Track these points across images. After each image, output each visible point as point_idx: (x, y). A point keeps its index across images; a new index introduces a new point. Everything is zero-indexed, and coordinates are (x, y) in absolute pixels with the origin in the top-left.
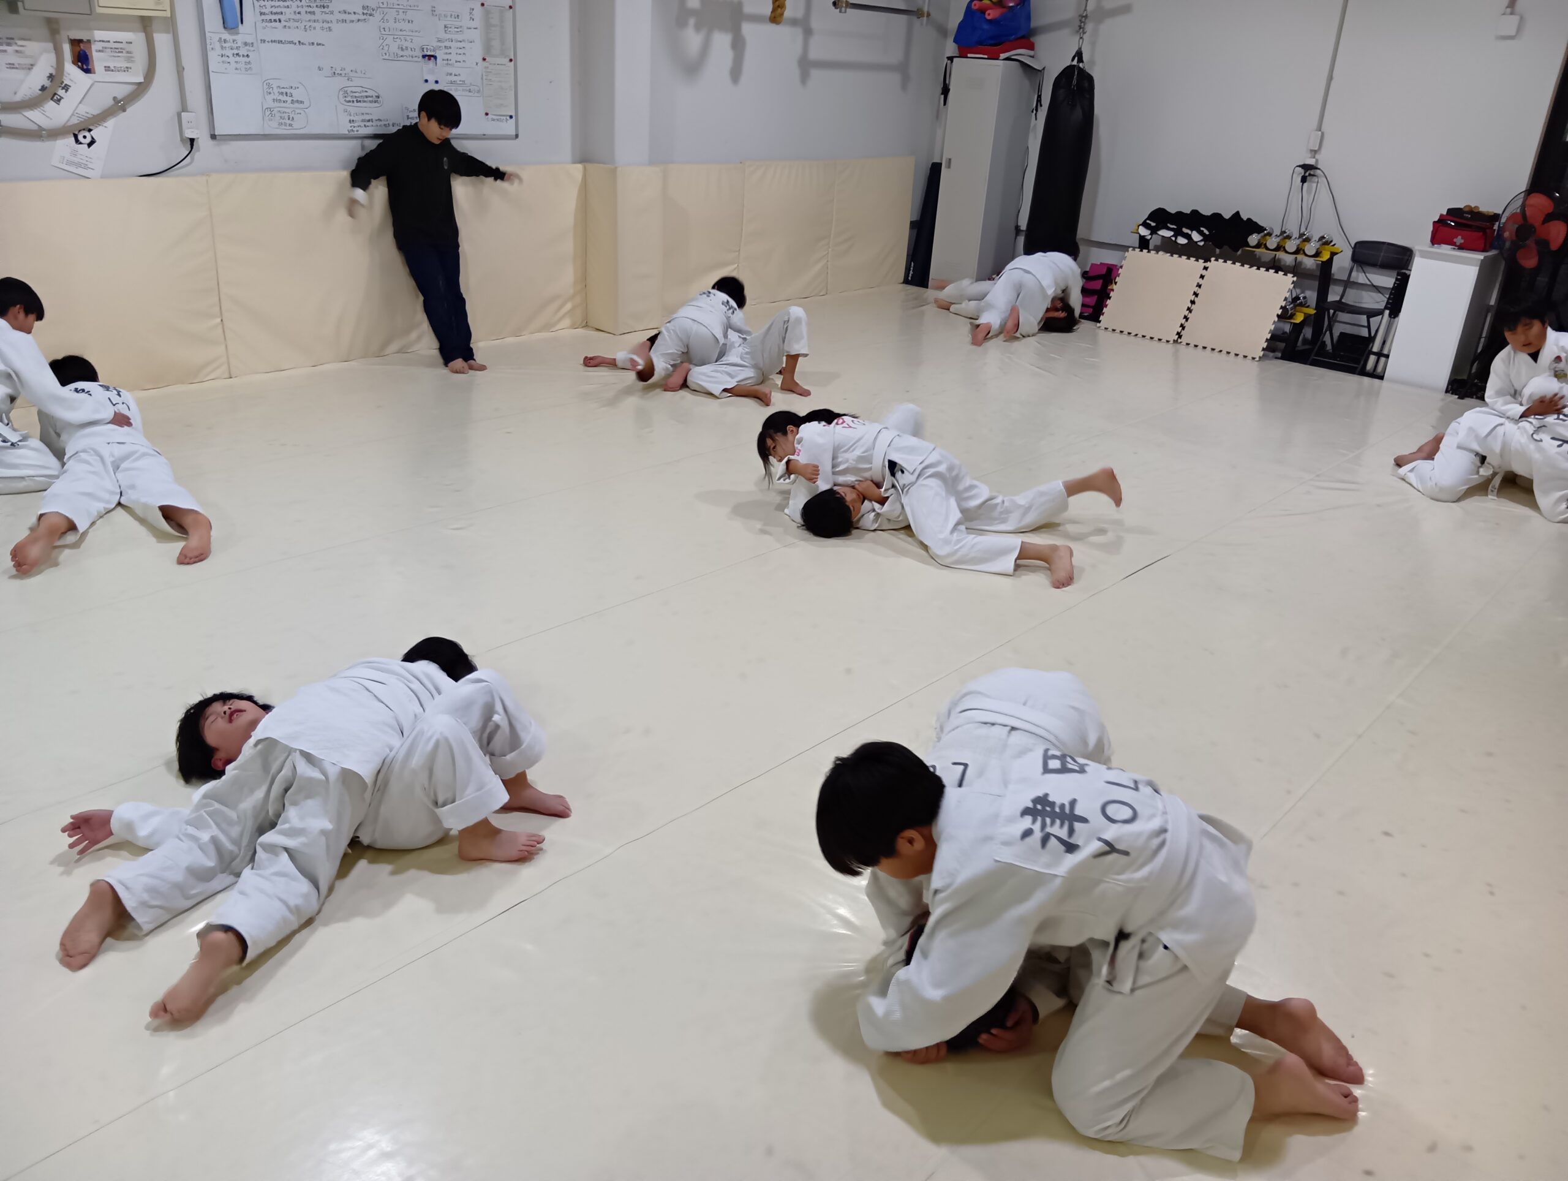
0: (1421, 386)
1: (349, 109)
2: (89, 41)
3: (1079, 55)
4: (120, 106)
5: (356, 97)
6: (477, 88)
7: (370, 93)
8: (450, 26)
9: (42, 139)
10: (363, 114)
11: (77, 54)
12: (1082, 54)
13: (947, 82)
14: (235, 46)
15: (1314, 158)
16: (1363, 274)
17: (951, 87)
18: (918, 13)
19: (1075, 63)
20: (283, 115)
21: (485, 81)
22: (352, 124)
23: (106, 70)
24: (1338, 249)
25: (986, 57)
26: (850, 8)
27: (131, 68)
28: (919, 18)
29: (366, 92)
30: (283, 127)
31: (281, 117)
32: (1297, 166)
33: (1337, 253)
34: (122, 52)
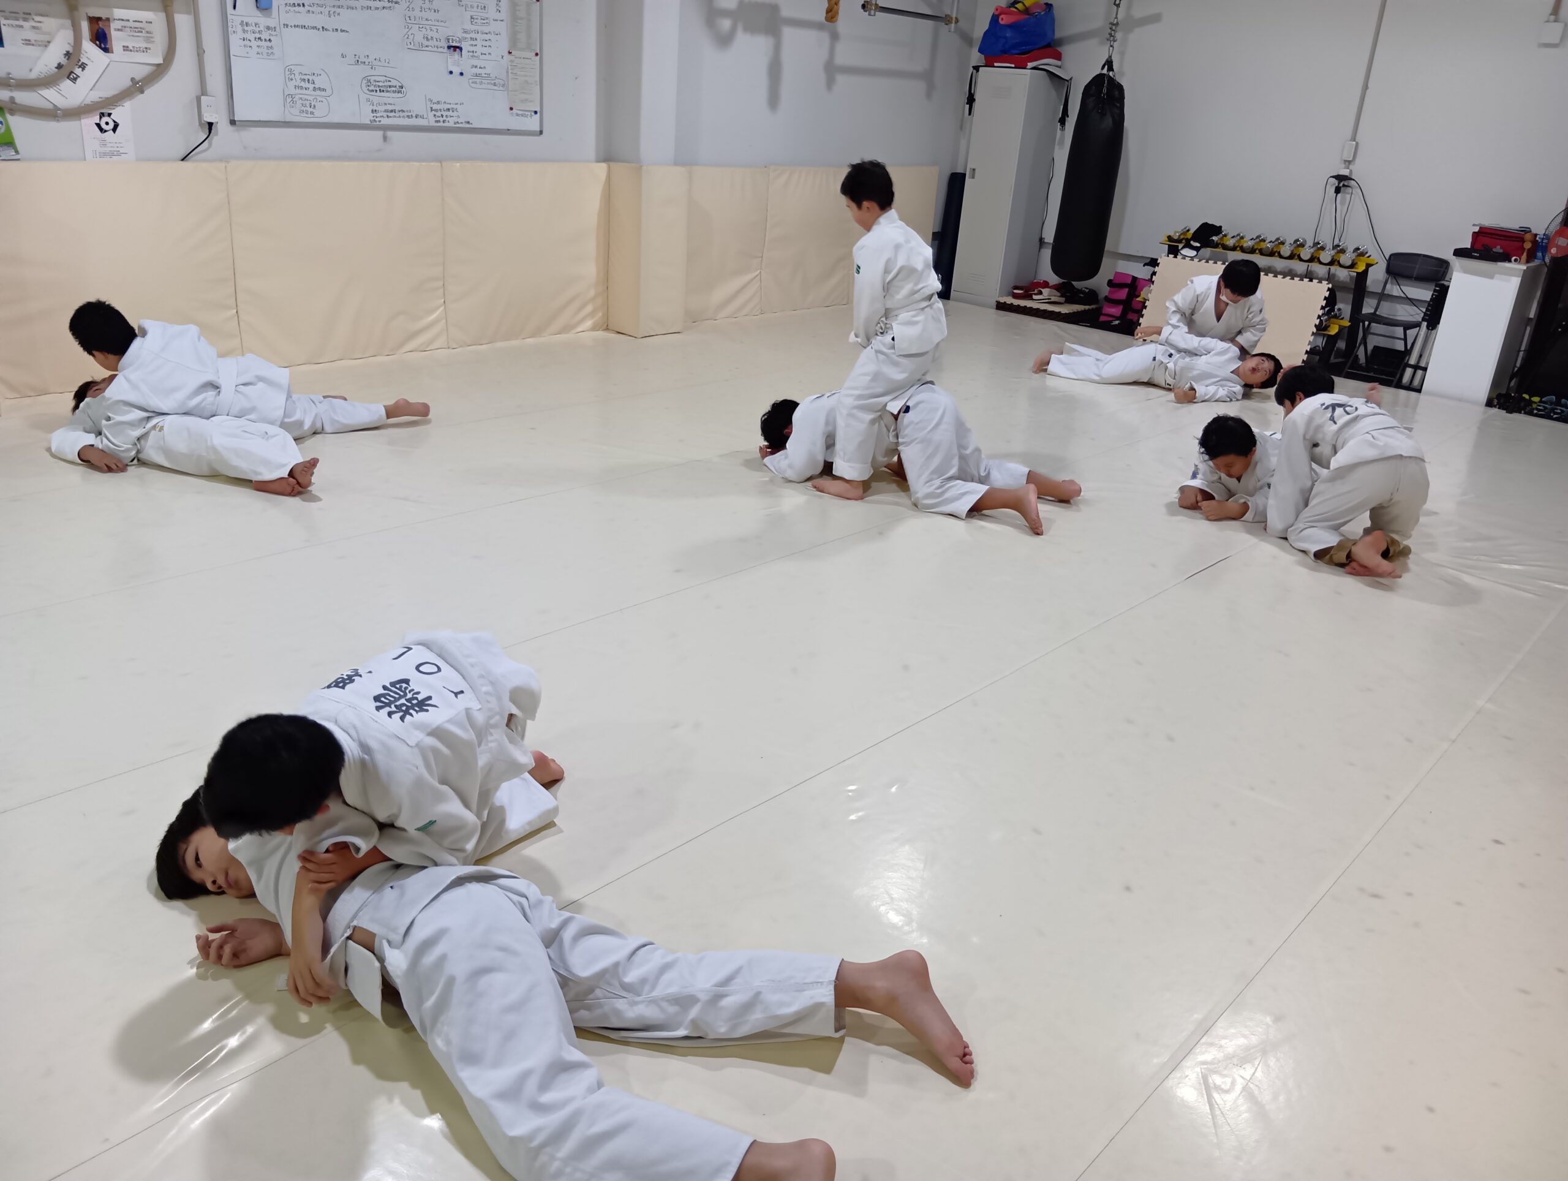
0: (1460, 400)
1: (371, 98)
2: (108, 20)
3: (1109, 64)
4: (137, 87)
5: (379, 86)
6: (502, 82)
7: (393, 83)
8: (477, 17)
9: (57, 118)
10: (386, 104)
11: (96, 31)
12: (1112, 62)
13: (972, 92)
14: (257, 29)
15: (1348, 168)
16: (1398, 287)
17: (977, 97)
18: (947, 20)
19: (1105, 71)
20: (304, 102)
21: (510, 74)
22: (375, 114)
23: (124, 50)
24: (1374, 260)
25: (1013, 66)
26: (879, 11)
27: (150, 49)
28: (947, 24)
29: (390, 81)
30: (305, 115)
31: (302, 104)
32: (1331, 177)
33: (1373, 265)
34: (142, 32)
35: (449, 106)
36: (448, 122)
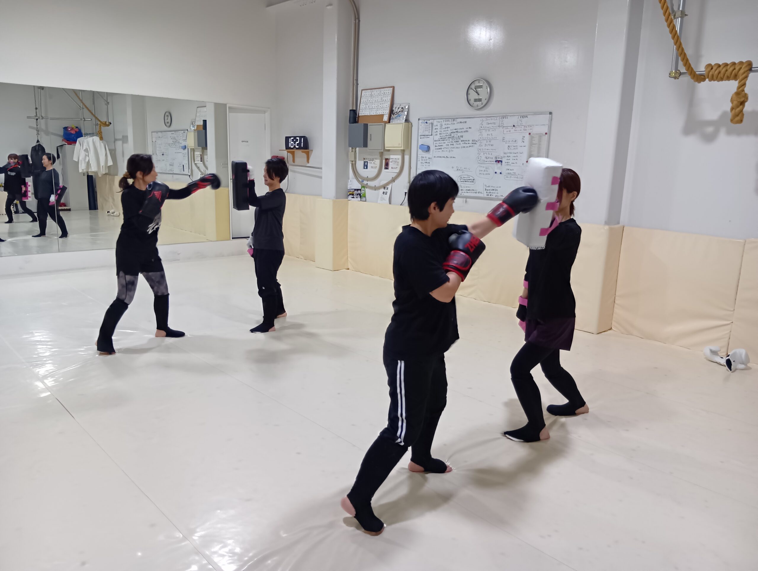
1: (462, 184)
2: (389, 159)
4: (393, 180)
5: (465, 179)
6: (521, 176)
7: (471, 178)
8: (511, 146)
10: (467, 187)
11: (387, 163)
14: (426, 159)
23: (391, 168)
27: (397, 167)
29: (469, 177)
34: (396, 162)
35: (494, 188)
36: (493, 195)
